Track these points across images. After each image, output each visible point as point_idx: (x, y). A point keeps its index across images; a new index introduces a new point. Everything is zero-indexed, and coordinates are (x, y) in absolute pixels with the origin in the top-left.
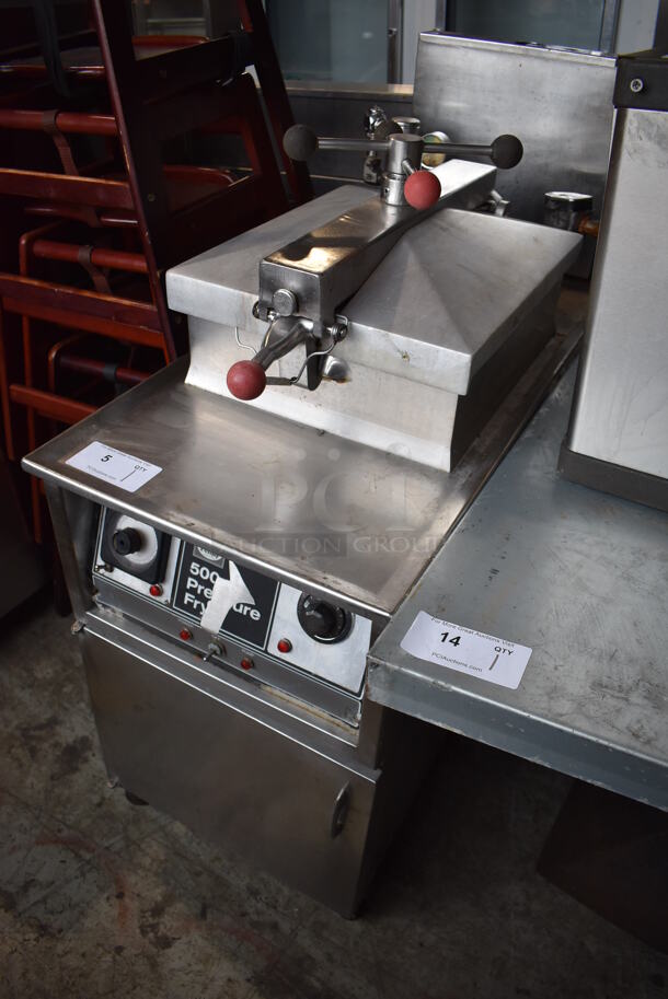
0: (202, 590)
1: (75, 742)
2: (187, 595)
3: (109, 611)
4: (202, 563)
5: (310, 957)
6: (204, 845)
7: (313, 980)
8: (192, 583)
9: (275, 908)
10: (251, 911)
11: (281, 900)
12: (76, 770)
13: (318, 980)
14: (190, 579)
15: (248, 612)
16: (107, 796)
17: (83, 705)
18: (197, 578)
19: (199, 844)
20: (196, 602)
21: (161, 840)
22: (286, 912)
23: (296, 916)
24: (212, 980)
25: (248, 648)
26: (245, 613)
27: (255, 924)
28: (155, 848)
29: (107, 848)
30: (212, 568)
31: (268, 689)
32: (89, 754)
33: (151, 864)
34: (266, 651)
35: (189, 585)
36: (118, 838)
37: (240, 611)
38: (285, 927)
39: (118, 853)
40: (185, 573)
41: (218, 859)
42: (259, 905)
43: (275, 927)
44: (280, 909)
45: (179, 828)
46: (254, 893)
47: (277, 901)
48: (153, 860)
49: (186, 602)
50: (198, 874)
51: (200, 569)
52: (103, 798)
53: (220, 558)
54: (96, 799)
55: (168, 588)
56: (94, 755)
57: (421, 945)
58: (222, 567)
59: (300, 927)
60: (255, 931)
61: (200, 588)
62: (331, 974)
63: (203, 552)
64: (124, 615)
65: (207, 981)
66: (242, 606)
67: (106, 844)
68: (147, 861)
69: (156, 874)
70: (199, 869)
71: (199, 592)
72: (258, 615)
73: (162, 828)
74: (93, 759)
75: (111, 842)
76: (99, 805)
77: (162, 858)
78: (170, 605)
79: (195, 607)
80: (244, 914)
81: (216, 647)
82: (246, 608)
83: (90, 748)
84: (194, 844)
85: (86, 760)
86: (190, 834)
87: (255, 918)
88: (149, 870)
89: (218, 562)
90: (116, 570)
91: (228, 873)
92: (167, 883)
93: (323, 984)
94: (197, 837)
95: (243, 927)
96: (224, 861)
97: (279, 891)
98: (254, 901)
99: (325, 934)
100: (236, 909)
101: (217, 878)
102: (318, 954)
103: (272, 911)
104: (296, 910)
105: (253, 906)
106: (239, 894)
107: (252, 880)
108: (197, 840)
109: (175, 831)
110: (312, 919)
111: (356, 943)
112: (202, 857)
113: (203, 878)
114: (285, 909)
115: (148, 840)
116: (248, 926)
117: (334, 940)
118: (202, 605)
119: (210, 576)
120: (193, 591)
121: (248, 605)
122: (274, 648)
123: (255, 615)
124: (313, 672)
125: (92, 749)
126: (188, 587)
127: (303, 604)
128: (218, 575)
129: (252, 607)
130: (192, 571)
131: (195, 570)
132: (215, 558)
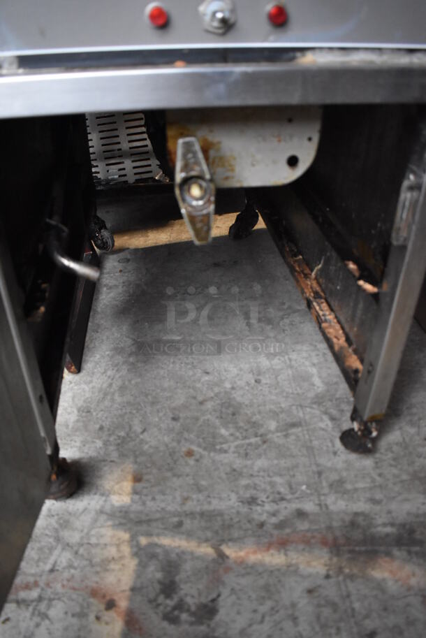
5: (356, 514)
6: (159, 497)
7: (380, 529)
9: (282, 499)
10: (264, 517)
11: (282, 490)
19: (154, 499)
21: (109, 523)
22: (297, 495)
23: (308, 491)
24: (293, 605)
27: (280, 526)
28: (109, 534)
29: (52, 571)
33: (119, 551)
36: (56, 552)
38: (309, 506)
39: (70, 566)
41: (186, 499)
43: (301, 514)
44: (289, 497)
45: (120, 499)
46: (252, 501)
47: (279, 493)
48: (118, 546)
50: (180, 524)
59: (322, 498)
60: (288, 531)
62: (389, 512)
64: (20, 62)
65: (290, 612)
67: (48, 567)
68: (113, 551)
69: (134, 556)
70: (176, 519)
73: (101, 512)
75: (51, 561)
77: (127, 537)
80: (262, 525)
84: (150, 504)
86: (137, 497)
87: (274, 520)
88: (122, 558)
91: (210, 503)
92: (154, 556)
93: (392, 525)
94: (146, 495)
95: (271, 535)
96: (194, 496)
97: (272, 484)
98: (259, 508)
99: (349, 486)
100: (248, 526)
101: (202, 514)
102: (361, 506)
103: (284, 504)
104: (304, 487)
105: (262, 512)
106: (238, 513)
107: (237, 493)
108: (150, 498)
109: (117, 504)
110: (324, 484)
111: (380, 475)
112: (169, 508)
113: (188, 524)
114: (293, 494)
115: (93, 532)
116: (276, 532)
117: (360, 485)
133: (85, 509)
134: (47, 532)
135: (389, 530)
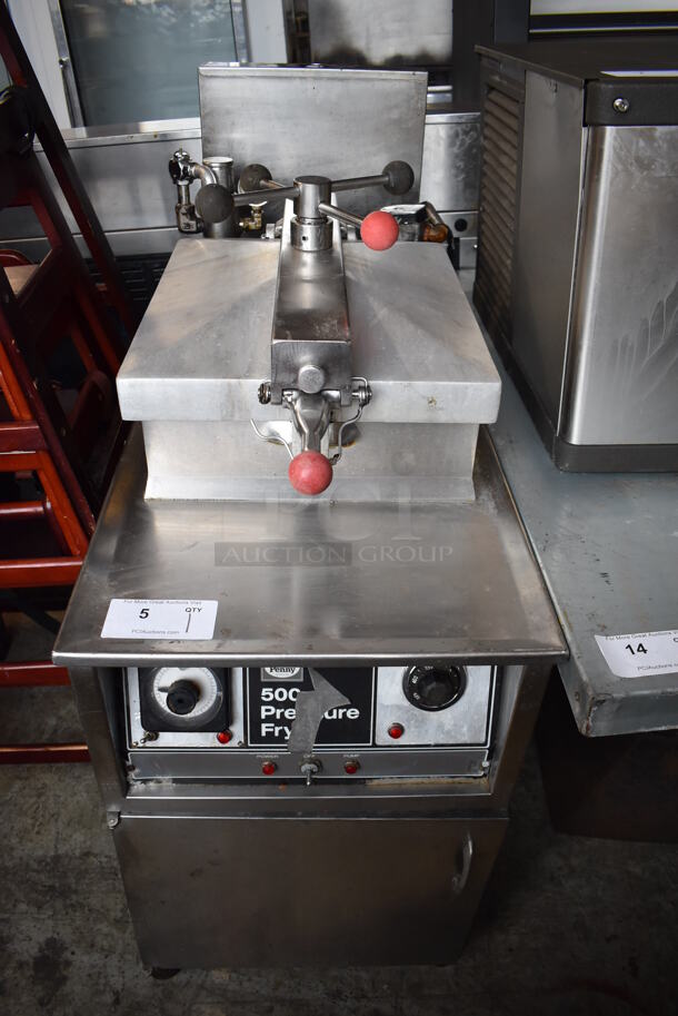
0: (282, 714)
1: (41, 950)
2: (264, 726)
3: (151, 784)
4: (274, 685)
6: (255, 978)
8: (267, 710)
9: (364, 996)
11: (366, 987)
12: (65, 979)
14: (263, 708)
15: (344, 714)
16: (119, 987)
17: (23, 907)
18: (274, 703)
19: (250, 980)
20: (277, 729)
21: (209, 1000)
22: (377, 994)
23: (389, 992)
25: (351, 751)
26: (340, 717)
28: (209, 1011)
30: (288, 685)
31: (376, 782)
32: (67, 955)
34: (374, 745)
35: (264, 714)
37: (334, 716)
38: (386, 1008)
40: (255, 702)
41: (278, 984)
42: (348, 1003)
44: (370, 995)
45: (219, 976)
46: (337, 995)
47: (362, 990)
49: (264, 734)
51: (273, 692)
52: (116, 993)
53: (297, 669)
54: (108, 998)
55: (238, 729)
56: (73, 953)
57: (511, 950)
58: (302, 680)
59: (399, 1000)
61: (279, 712)
63: (274, 674)
64: (175, 781)
66: (335, 711)
70: (267, 1004)
71: (278, 717)
72: (357, 712)
73: (202, 987)
74: (74, 957)
76: (117, 1001)
78: (245, 745)
79: (277, 734)
81: (313, 766)
82: (341, 711)
83: (63, 948)
84: (246, 984)
85: (68, 964)
86: (234, 975)
89: (297, 676)
90: (161, 734)
91: (299, 991)
94: (244, 975)
96: (286, 982)
97: (358, 979)
98: (341, 1003)
99: (425, 992)
101: (291, 1002)
103: (364, 1002)
104: (385, 987)
105: (343, 1007)
106: (323, 1005)
107: (325, 984)
108: (246, 978)
109: (217, 981)
110: (405, 986)
111: (457, 984)
112: (263, 992)
113: (277, 1011)
114: (374, 992)
115: (194, 1008)
117: (437, 992)
118: (286, 729)
119: (288, 695)
120: (271, 719)
121: (342, 708)
122: (383, 737)
123: (353, 714)
124: (432, 743)
125: (67, 948)
126: (263, 717)
127: (411, 680)
128: (298, 690)
129: (348, 707)
130: (264, 699)
131: (267, 696)
132: (290, 674)
133: (188, 982)
134: (153, 1002)
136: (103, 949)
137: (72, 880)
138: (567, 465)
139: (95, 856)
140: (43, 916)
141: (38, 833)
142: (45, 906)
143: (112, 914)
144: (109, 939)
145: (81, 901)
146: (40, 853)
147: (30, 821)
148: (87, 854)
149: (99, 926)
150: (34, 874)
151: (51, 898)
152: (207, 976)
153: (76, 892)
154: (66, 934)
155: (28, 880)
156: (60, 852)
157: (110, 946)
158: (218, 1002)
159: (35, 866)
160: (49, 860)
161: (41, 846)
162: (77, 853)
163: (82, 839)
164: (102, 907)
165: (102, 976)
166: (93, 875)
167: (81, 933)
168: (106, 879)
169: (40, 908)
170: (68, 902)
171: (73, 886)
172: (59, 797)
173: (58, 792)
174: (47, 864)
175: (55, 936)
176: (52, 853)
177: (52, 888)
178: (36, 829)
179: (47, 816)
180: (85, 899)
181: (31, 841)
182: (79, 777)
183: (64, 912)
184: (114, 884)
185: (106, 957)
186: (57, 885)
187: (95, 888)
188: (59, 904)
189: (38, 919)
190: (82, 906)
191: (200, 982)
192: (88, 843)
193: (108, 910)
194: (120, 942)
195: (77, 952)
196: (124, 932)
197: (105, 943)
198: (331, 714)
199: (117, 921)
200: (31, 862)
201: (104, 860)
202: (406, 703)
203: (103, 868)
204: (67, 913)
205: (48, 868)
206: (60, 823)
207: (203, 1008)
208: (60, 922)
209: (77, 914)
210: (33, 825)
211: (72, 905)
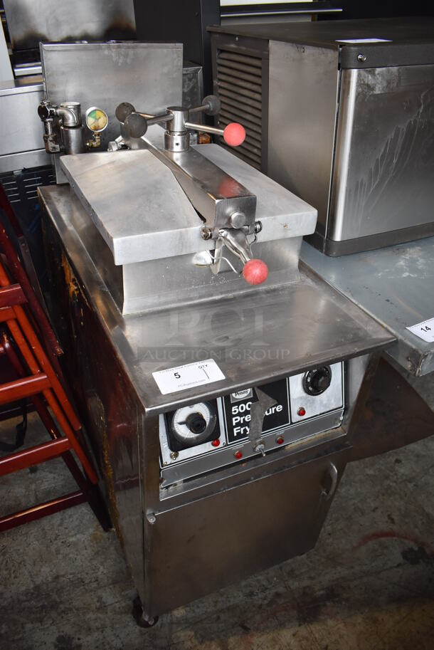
0: (244, 419)
2: (235, 429)
3: (171, 488)
4: (238, 404)
5: (305, 588)
6: (201, 605)
7: (318, 593)
8: (236, 420)
9: (267, 589)
10: (260, 602)
11: (264, 583)
13: (319, 590)
14: (234, 419)
15: (275, 410)
16: (120, 646)
17: (29, 626)
18: (240, 414)
19: (198, 607)
20: (242, 429)
21: (179, 629)
23: (278, 581)
24: (289, 644)
25: (279, 431)
26: (273, 412)
27: (270, 604)
28: (182, 634)
31: (290, 446)
32: (76, 641)
33: (192, 642)
34: (292, 423)
37: (270, 413)
38: (281, 589)
40: (229, 416)
41: (216, 602)
42: (260, 596)
43: (278, 595)
44: (269, 586)
45: (179, 613)
46: (251, 594)
48: (190, 639)
49: (235, 435)
50: (218, 618)
51: (238, 408)
55: (222, 437)
56: (79, 639)
59: (286, 583)
60: (274, 606)
61: (242, 418)
62: (320, 582)
64: (184, 481)
65: (288, 648)
66: (270, 410)
68: (189, 644)
69: (201, 643)
70: (215, 616)
71: (242, 422)
72: (281, 407)
73: (172, 623)
74: (81, 641)
77: (193, 633)
78: (226, 445)
79: (242, 432)
80: (260, 607)
81: (262, 446)
82: (273, 409)
83: (70, 639)
84: (197, 611)
85: (79, 646)
86: (188, 609)
87: (266, 602)
88: (195, 646)
90: (180, 452)
91: (229, 601)
92: (212, 640)
93: (323, 589)
94: (193, 606)
95: (267, 611)
96: (220, 599)
97: (258, 581)
98: (256, 597)
99: (297, 573)
100: (254, 609)
101: (228, 609)
102: (306, 583)
103: (268, 592)
104: (275, 579)
105: (258, 599)
106: (246, 603)
107: (242, 591)
108: (195, 607)
109: (179, 616)
110: (285, 574)
111: (311, 562)
112: (209, 610)
113: (223, 617)
114: (271, 584)
115: (173, 636)
116: (269, 609)
117: (303, 570)
118: (247, 428)
119: (246, 407)
120: (238, 424)
121: (274, 407)
122: (295, 417)
123: (279, 408)
124: (318, 413)
125: (73, 638)
126: (234, 424)
127: (307, 380)
128: (250, 403)
129: (276, 405)
130: (233, 413)
131: (235, 411)
132: (246, 395)
133: (162, 624)
134: (146, 644)
135: (322, 592)
136: (98, 629)
137: (55, 597)
138: (334, 253)
139: (63, 576)
140: (46, 626)
141: (15, 577)
142: (45, 619)
143: (93, 606)
144: (99, 620)
145: (68, 606)
146: (23, 588)
147: (5, 572)
148: (57, 577)
149: (88, 617)
150: (26, 603)
151: (46, 612)
152: (171, 616)
153: (61, 602)
154: (68, 630)
155: (24, 609)
156: (38, 583)
157: (102, 625)
158: (186, 627)
159: (25, 598)
160: (32, 591)
161: (23, 583)
162: (50, 579)
163: (48, 570)
164: (84, 604)
165: (105, 644)
166: (68, 588)
167: (78, 625)
168: (78, 587)
169: (41, 621)
170: (59, 610)
171: (58, 600)
172: (19, 550)
173: (15, 548)
174: (32, 594)
175: (62, 634)
176: (32, 586)
177: (43, 607)
178: (13, 575)
179: (16, 565)
180: (70, 604)
181: (13, 584)
182: (27, 533)
183: (60, 618)
184: (85, 588)
185: (102, 632)
186: (46, 603)
187: (73, 595)
188: (53, 614)
189: (43, 629)
190: (70, 609)
191: (169, 621)
192: (54, 570)
193: (89, 605)
194: (107, 619)
195: (81, 636)
196: (106, 613)
197: (97, 624)
198: (268, 412)
199: (98, 609)
200: (21, 597)
201: (70, 576)
202: (304, 394)
203: (72, 581)
204: (62, 617)
205: (34, 596)
206: (28, 566)
207: (178, 634)
208: (59, 625)
209: (70, 615)
210: (10, 574)
211: (63, 612)
